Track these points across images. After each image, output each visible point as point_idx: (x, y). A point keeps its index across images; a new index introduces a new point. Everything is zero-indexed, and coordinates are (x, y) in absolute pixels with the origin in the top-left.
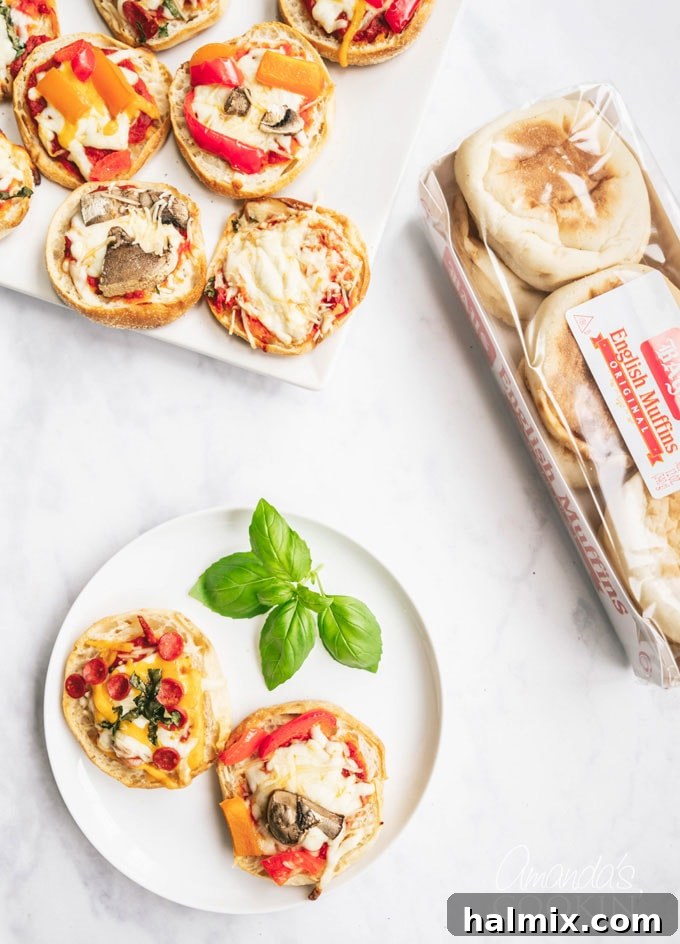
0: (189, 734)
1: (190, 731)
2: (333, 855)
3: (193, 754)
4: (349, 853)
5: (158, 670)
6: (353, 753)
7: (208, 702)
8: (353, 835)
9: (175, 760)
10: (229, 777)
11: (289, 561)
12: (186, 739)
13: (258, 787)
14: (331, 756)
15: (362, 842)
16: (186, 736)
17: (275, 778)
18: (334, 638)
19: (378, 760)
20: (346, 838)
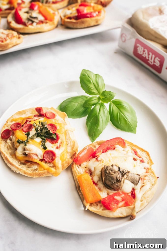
0: (60, 145)
1: (61, 144)
2: (139, 194)
3: (63, 155)
4: (145, 193)
5: (45, 122)
6: (136, 153)
7: (68, 135)
8: (145, 185)
9: (54, 157)
10: (79, 170)
11: (97, 82)
12: (59, 147)
13: (95, 168)
14: (127, 152)
15: (150, 188)
16: (59, 146)
17: (103, 162)
18: (118, 114)
19: (147, 157)
20: (142, 187)
